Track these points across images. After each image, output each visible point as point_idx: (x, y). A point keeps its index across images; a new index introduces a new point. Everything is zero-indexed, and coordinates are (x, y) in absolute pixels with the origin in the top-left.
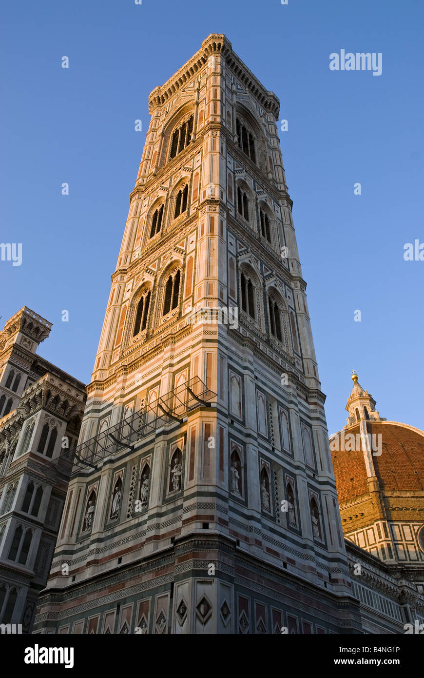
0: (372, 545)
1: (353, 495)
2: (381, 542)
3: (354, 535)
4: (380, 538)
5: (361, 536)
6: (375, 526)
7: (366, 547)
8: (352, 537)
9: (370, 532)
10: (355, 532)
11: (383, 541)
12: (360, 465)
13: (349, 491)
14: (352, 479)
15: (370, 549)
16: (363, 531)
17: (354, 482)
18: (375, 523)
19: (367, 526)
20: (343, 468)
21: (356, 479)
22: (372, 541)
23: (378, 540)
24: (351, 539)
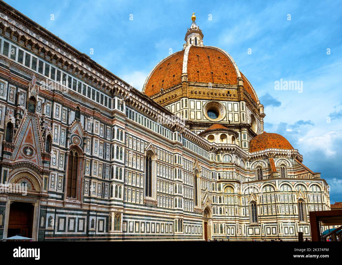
0: (178, 111)
1: (173, 84)
2: (182, 109)
3: (170, 106)
4: (182, 107)
5: (173, 107)
6: (181, 101)
7: (175, 112)
8: (169, 108)
9: (178, 105)
10: (170, 105)
11: (184, 109)
12: (180, 67)
13: (171, 82)
14: (174, 76)
15: (177, 114)
16: (175, 104)
17: (175, 77)
18: (181, 99)
19: (177, 101)
20: (171, 70)
21: (176, 75)
22: (178, 109)
23: (181, 108)
24: (168, 109)
